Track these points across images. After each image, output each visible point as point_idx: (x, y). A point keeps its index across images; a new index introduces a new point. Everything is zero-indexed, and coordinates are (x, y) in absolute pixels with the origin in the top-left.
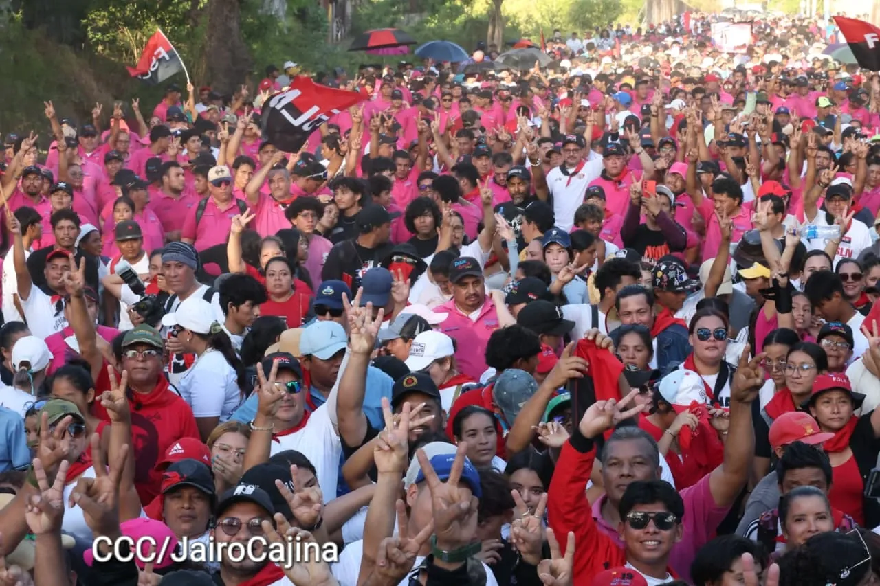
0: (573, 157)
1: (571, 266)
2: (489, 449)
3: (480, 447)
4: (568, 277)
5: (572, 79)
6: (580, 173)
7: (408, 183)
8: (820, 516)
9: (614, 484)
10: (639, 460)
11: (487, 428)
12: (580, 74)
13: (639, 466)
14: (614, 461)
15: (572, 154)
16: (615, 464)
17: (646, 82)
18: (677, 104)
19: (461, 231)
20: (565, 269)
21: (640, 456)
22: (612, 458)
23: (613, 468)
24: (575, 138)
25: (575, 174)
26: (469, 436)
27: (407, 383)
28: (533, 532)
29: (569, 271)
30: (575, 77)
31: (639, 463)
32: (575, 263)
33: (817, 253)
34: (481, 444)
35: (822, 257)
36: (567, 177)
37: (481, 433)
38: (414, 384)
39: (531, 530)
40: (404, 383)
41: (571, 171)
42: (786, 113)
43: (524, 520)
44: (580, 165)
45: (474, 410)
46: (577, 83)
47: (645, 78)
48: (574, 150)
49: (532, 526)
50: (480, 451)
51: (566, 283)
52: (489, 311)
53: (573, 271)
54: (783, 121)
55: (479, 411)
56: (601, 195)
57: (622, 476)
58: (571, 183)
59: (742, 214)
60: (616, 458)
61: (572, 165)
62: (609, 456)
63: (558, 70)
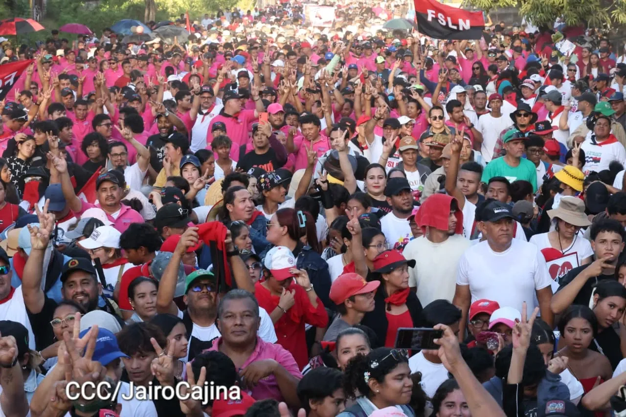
0: (207, 103)
1: (203, 178)
2: (154, 307)
3: (147, 306)
4: (201, 185)
5: (204, 47)
6: (212, 113)
7: (86, 123)
8: (360, 348)
9: (230, 331)
10: (247, 313)
11: (152, 292)
12: (209, 43)
13: (248, 317)
14: (229, 314)
15: (206, 100)
16: (230, 316)
17: (256, 48)
18: (278, 63)
19: (125, 156)
20: (198, 180)
21: (248, 311)
22: (228, 312)
23: (229, 319)
24: (208, 89)
25: (207, 113)
26: (139, 297)
27: (71, 264)
28: (166, 368)
29: (201, 181)
30: (206, 45)
31: (247, 316)
32: (205, 175)
33: (376, 165)
34: (148, 303)
35: (379, 169)
36: (202, 116)
37: (148, 296)
38: (76, 265)
39: (166, 366)
40: (69, 265)
41: (205, 111)
42: (356, 68)
43: (160, 359)
44: (211, 108)
45: (143, 280)
46: (206, 50)
47: (256, 45)
48: (208, 98)
49: (166, 363)
50: (147, 308)
51: (199, 190)
52: (125, 213)
53: (204, 181)
54: (353, 74)
55: (146, 280)
56: (223, 128)
57: (236, 325)
58: (204, 120)
59: (322, 139)
60: (231, 313)
61: (206, 108)
62: (225, 311)
63: (195, 40)
